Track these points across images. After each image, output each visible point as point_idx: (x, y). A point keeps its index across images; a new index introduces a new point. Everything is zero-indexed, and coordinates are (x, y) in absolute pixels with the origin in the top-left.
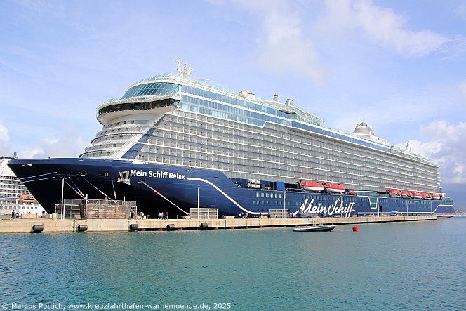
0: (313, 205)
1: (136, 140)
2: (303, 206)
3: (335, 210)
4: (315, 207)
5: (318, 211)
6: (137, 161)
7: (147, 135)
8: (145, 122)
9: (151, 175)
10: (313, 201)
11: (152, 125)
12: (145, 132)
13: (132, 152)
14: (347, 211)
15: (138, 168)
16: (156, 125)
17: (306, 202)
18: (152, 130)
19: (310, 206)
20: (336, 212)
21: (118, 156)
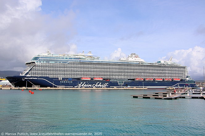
0: (84, 84)
1: (28, 71)
6: (27, 76)
7: (30, 70)
8: (30, 67)
9: (29, 78)
13: (27, 74)
14: (103, 86)
16: (33, 67)
19: (83, 84)
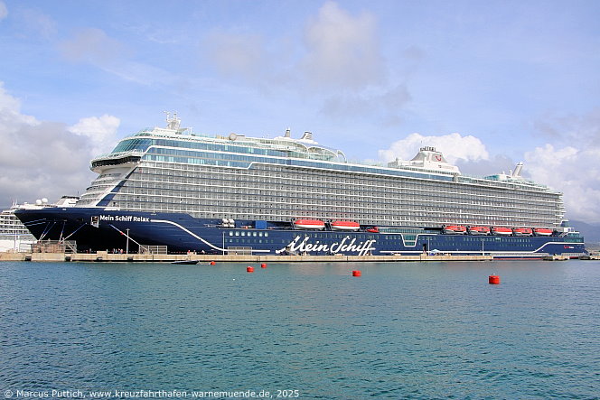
1: (109, 191)
2: (293, 244)
3: (342, 247)
4: (311, 245)
5: (314, 249)
7: (119, 187)
8: (118, 175)
9: (117, 218)
10: (307, 239)
11: (124, 178)
12: (117, 184)
13: (106, 201)
14: (362, 250)
15: (107, 214)
16: (128, 177)
17: (297, 240)
18: (123, 182)
19: (303, 243)
20: (343, 250)
21: (93, 205)
